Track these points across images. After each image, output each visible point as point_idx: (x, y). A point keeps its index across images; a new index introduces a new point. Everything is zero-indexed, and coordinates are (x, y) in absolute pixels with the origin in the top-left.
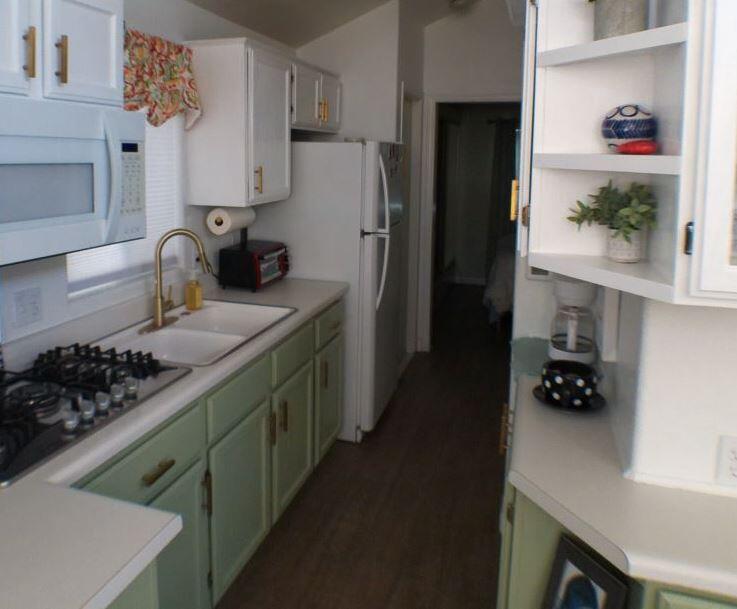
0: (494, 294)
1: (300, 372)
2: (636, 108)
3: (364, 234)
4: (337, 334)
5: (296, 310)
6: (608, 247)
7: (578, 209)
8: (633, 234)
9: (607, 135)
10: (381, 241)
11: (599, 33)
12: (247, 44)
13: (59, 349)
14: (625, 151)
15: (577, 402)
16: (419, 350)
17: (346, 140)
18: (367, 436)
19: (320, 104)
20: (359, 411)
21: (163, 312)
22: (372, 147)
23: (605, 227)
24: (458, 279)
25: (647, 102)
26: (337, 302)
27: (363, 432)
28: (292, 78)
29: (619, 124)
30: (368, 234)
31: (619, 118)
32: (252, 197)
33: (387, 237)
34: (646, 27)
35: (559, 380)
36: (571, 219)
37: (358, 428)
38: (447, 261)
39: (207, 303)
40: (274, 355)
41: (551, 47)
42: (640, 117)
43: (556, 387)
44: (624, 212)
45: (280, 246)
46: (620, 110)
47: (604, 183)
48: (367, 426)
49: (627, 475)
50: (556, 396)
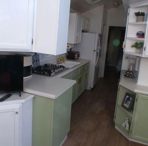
0: (118, 67)
1: (82, 74)
2: (141, 32)
3: (94, 51)
4: (88, 69)
5: (82, 63)
6: (136, 51)
7: (132, 45)
8: (139, 49)
9: (137, 35)
10: (97, 53)
11: (137, 21)
12: (77, 14)
13: (47, 64)
14: (139, 37)
15: (131, 76)
16: (101, 77)
17: (91, 33)
18: (92, 89)
19: (87, 25)
20: (91, 84)
21: (60, 61)
22: (97, 35)
23: (136, 48)
24: (110, 65)
25: (143, 31)
26: (88, 63)
27: (91, 88)
28: (83, 20)
29: (139, 34)
30: (95, 51)
31: (139, 33)
32: (75, 42)
33: (99, 52)
34: (143, 21)
35: (128, 73)
36: (131, 47)
37: (90, 87)
38: (108, 60)
39: (66, 61)
40: (80, 69)
41: (131, 22)
42: (142, 33)
43: (127, 74)
44: (138, 46)
45: (78, 52)
46: (139, 32)
47: (136, 42)
48: (92, 87)
49: (136, 84)
50: (127, 75)
